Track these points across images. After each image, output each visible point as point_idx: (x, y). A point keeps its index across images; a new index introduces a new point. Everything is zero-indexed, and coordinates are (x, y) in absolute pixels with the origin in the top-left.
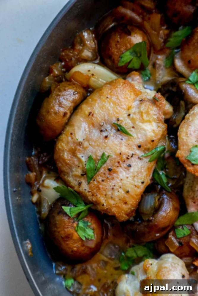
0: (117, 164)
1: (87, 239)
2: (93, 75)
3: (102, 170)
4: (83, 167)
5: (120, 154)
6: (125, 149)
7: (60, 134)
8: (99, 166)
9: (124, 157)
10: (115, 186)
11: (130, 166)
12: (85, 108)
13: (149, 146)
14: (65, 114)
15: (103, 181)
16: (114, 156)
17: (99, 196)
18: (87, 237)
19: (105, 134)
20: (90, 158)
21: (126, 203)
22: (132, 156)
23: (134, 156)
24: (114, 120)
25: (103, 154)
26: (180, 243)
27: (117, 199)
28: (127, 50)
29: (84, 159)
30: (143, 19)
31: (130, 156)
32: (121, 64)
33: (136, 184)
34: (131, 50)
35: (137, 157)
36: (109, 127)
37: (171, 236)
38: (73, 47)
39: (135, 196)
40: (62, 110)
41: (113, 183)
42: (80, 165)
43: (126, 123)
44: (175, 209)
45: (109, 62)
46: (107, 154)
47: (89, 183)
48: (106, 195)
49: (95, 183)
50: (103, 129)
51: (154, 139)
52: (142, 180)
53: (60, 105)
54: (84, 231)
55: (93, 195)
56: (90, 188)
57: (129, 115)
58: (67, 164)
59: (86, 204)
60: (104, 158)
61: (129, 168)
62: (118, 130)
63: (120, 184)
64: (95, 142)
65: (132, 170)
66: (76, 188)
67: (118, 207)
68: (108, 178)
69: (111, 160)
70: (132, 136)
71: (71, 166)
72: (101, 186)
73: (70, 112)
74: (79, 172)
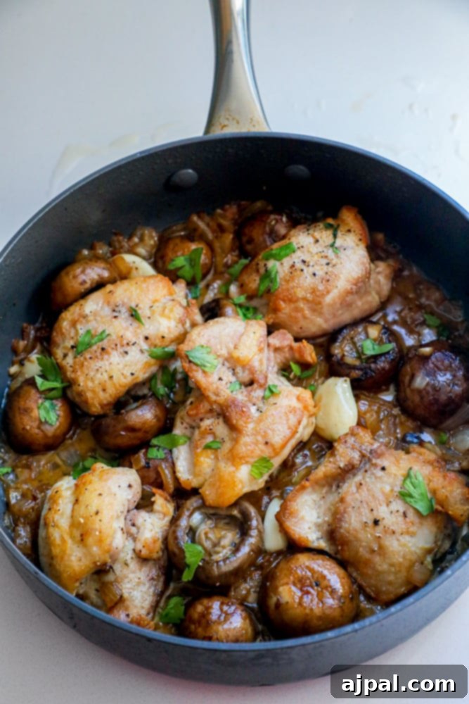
0: (113, 346)
1: (46, 422)
2: (137, 269)
3: (95, 348)
4: (77, 340)
5: (122, 337)
6: (129, 335)
7: (71, 304)
8: (93, 341)
9: (125, 342)
10: (101, 367)
11: (126, 353)
12: (109, 287)
13: (158, 342)
14: (84, 282)
15: (91, 358)
16: (114, 337)
17: (79, 373)
18: (48, 419)
19: (115, 314)
20: (88, 332)
21: (104, 390)
22: (134, 344)
23: (136, 345)
24: (133, 305)
25: (104, 331)
26: (147, 463)
27: (97, 382)
28: (183, 255)
29: (81, 332)
30: (217, 237)
31: (133, 342)
32: (171, 267)
33: (125, 372)
34: (187, 257)
35: (139, 349)
36: (123, 310)
37: (141, 454)
38: (130, 237)
39: (118, 386)
40: (82, 277)
41: (100, 364)
42: (75, 338)
43: (144, 311)
44: (156, 416)
45: (160, 264)
46: (107, 332)
47: (75, 357)
48: (87, 375)
49: (82, 359)
50: (117, 309)
51: (166, 335)
52: (133, 372)
53: (83, 272)
54: (48, 412)
55: (73, 371)
56: (75, 363)
57: (151, 307)
58: (63, 334)
59: (62, 382)
60: (103, 336)
61: (125, 355)
62: (132, 315)
63: (108, 368)
64: (102, 318)
65: (128, 358)
66: (59, 361)
67: (93, 391)
68: (97, 357)
69: (109, 340)
70: (143, 324)
71: (65, 337)
72: (86, 363)
73: (91, 285)
74: (70, 343)
